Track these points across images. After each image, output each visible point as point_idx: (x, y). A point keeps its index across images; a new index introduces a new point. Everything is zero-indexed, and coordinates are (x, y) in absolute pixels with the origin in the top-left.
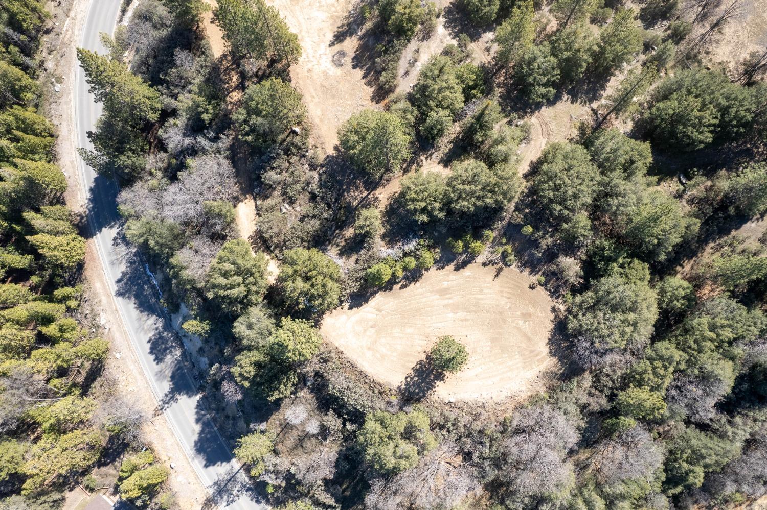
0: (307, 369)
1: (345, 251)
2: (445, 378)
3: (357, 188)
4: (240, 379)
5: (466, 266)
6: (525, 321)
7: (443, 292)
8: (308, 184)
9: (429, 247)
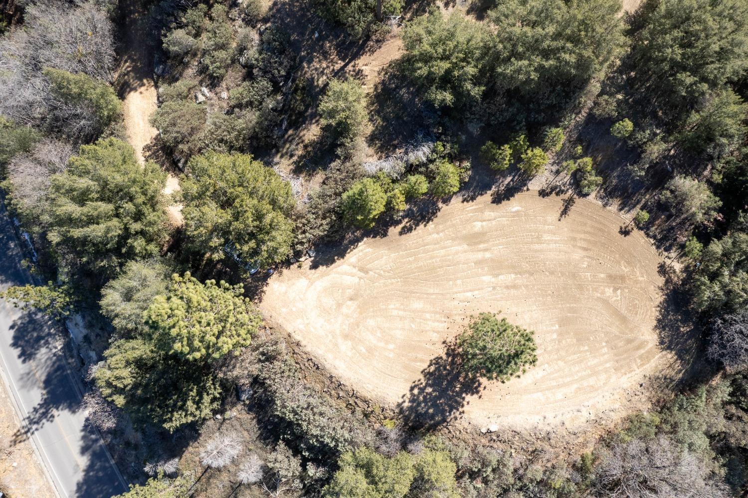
0: (235, 373)
1: (305, 165)
2: (481, 389)
3: (325, 55)
4: (109, 391)
5: (513, 196)
6: (615, 290)
7: (475, 239)
8: (242, 50)
9: (452, 158)
